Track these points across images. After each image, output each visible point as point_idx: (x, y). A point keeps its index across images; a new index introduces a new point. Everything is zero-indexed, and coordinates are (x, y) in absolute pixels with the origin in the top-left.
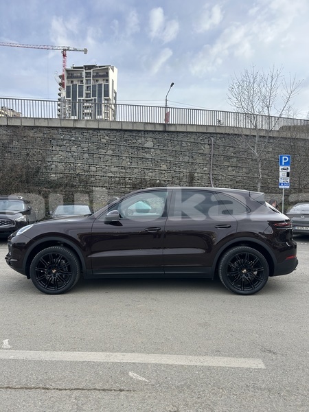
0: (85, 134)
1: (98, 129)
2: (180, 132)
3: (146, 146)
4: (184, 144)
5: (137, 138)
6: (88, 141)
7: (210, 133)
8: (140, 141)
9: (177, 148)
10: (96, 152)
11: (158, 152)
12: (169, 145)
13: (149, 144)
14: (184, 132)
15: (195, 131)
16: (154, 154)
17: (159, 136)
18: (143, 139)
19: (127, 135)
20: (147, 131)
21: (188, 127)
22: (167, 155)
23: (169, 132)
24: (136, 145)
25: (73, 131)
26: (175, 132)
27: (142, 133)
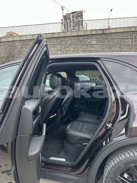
0: (58, 40)
1: (65, 37)
2: (112, 33)
3: (92, 43)
4: (115, 40)
5: (87, 39)
6: (60, 44)
7: (132, 32)
8: (88, 41)
9: (111, 43)
10: (64, 50)
11: (99, 46)
12: (106, 42)
13: (94, 42)
14: (115, 33)
15: (122, 31)
16: (97, 48)
17: (100, 37)
18: (90, 40)
19: (81, 38)
20: (93, 35)
21: (117, 29)
22: (105, 48)
23: (106, 34)
24: (86, 43)
25: (52, 40)
26: (109, 33)
27: (90, 36)
